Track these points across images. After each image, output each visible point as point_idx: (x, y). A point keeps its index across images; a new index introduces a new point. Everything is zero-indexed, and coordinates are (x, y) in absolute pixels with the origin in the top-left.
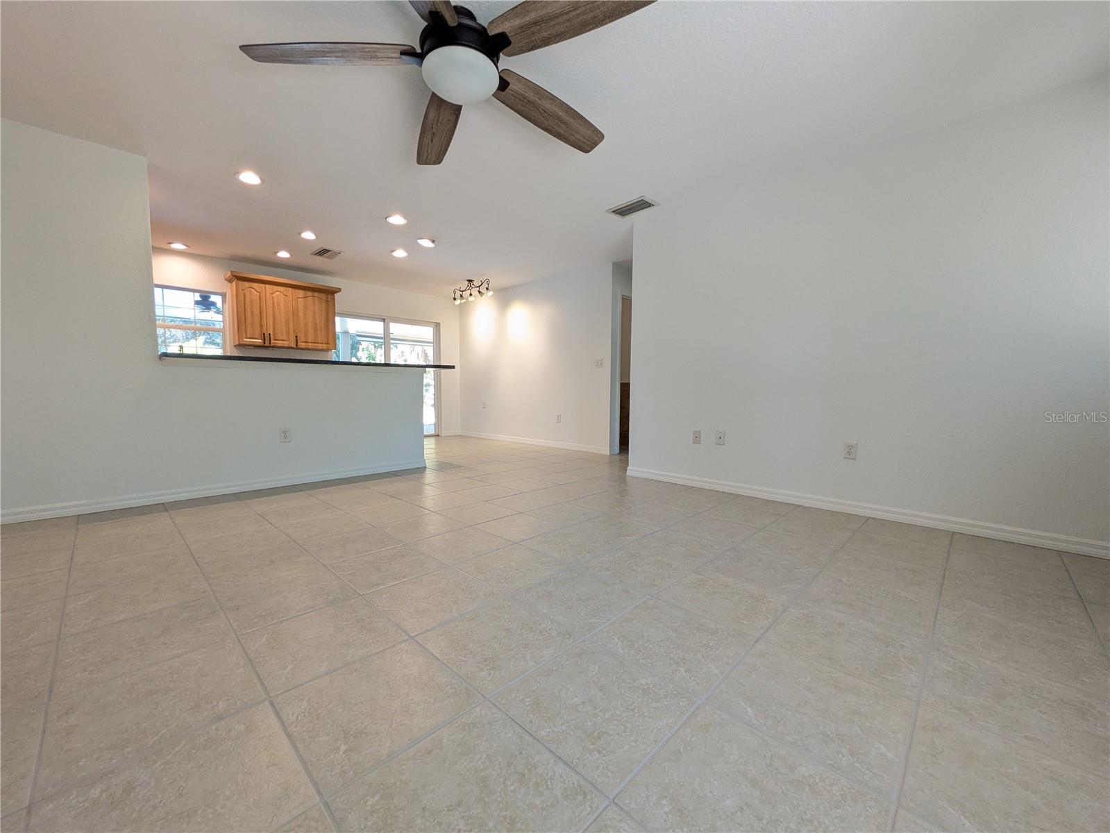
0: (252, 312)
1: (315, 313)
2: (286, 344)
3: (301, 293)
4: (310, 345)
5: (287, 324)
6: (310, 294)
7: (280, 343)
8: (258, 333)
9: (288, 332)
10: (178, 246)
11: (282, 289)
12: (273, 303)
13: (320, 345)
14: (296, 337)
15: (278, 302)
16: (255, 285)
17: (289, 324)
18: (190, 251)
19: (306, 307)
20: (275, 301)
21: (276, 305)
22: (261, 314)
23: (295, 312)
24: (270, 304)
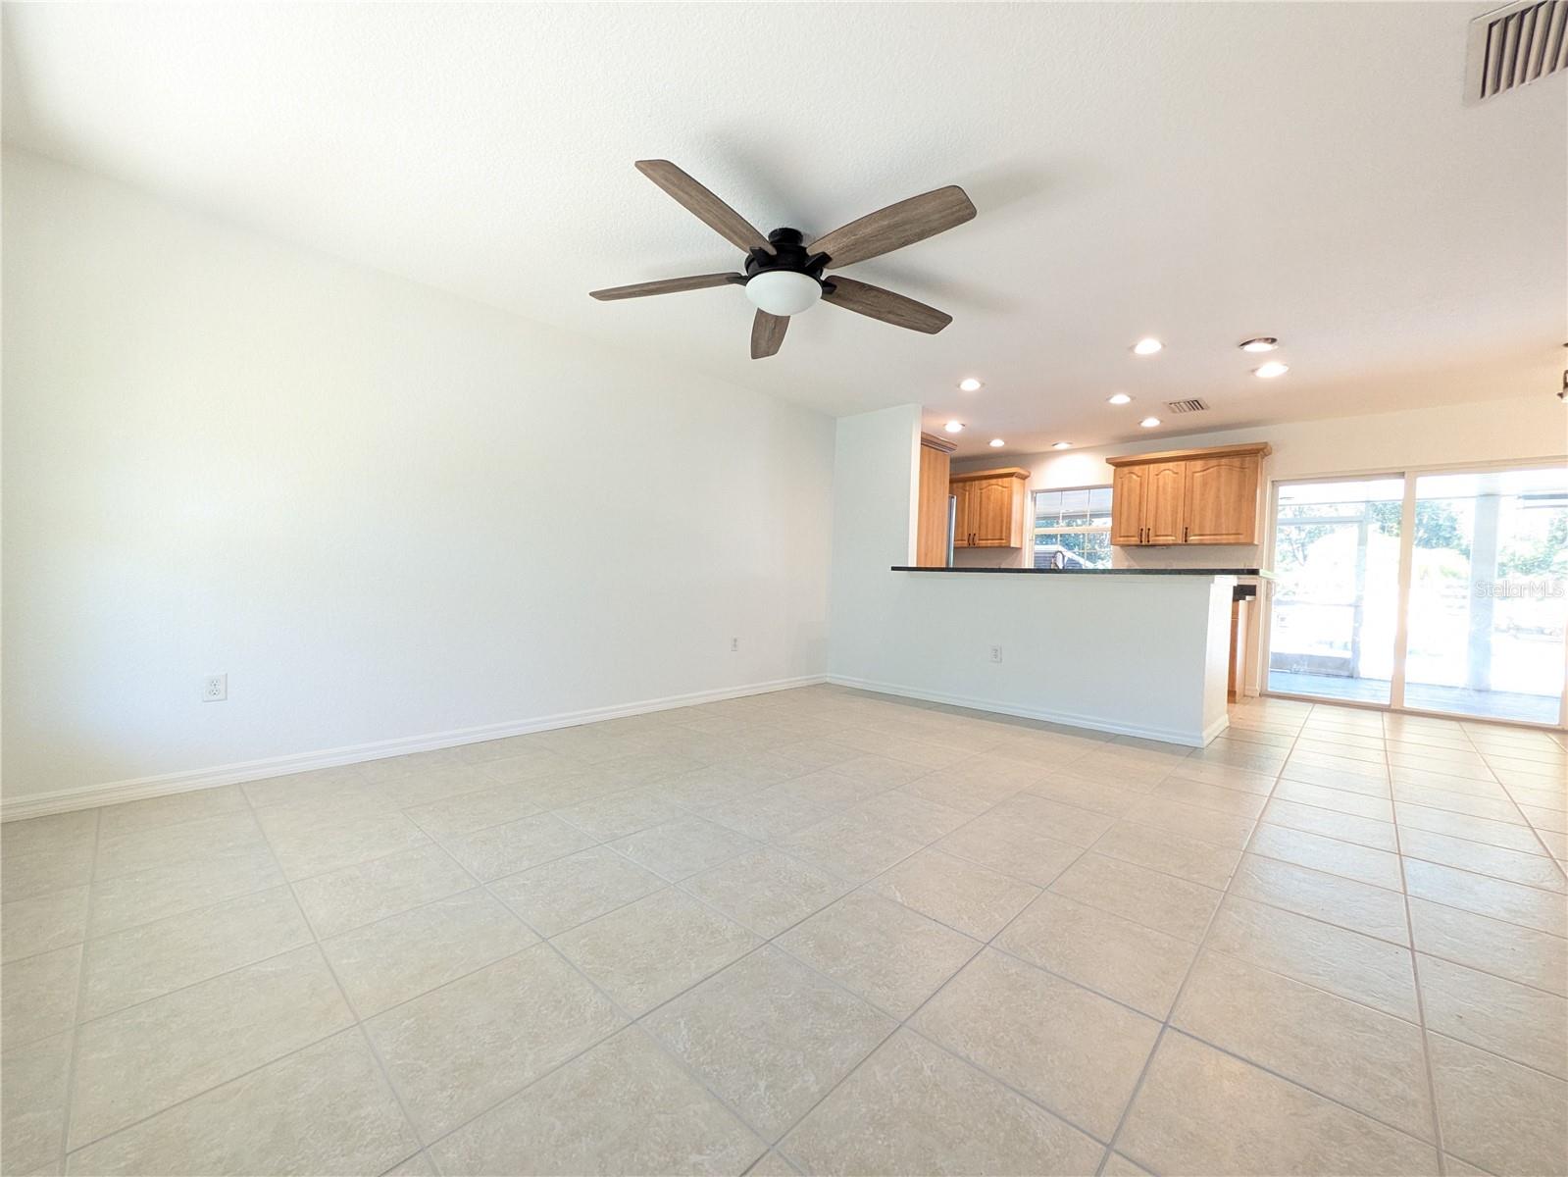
0: (1129, 503)
1: (1219, 490)
2: (1170, 539)
3: (1198, 465)
4: (1207, 539)
5: (1175, 512)
6: (1213, 462)
7: (1162, 540)
8: (1134, 530)
9: (1174, 523)
10: (1062, 446)
11: (1171, 465)
12: (1158, 487)
13: (1224, 537)
14: (1187, 529)
15: (1165, 484)
16: (1136, 469)
17: (1177, 513)
18: (1075, 446)
19: (1205, 484)
20: (1161, 484)
21: (1161, 489)
22: (1140, 503)
23: (1189, 492)
24: (1153, 488)
